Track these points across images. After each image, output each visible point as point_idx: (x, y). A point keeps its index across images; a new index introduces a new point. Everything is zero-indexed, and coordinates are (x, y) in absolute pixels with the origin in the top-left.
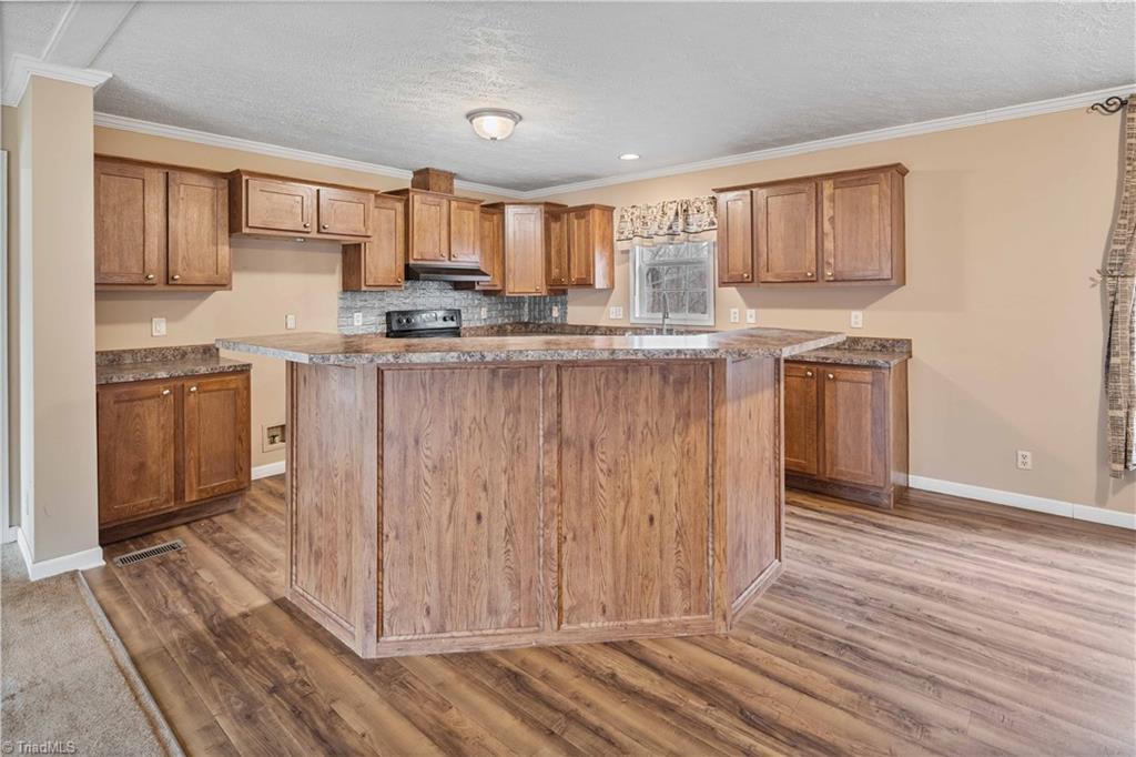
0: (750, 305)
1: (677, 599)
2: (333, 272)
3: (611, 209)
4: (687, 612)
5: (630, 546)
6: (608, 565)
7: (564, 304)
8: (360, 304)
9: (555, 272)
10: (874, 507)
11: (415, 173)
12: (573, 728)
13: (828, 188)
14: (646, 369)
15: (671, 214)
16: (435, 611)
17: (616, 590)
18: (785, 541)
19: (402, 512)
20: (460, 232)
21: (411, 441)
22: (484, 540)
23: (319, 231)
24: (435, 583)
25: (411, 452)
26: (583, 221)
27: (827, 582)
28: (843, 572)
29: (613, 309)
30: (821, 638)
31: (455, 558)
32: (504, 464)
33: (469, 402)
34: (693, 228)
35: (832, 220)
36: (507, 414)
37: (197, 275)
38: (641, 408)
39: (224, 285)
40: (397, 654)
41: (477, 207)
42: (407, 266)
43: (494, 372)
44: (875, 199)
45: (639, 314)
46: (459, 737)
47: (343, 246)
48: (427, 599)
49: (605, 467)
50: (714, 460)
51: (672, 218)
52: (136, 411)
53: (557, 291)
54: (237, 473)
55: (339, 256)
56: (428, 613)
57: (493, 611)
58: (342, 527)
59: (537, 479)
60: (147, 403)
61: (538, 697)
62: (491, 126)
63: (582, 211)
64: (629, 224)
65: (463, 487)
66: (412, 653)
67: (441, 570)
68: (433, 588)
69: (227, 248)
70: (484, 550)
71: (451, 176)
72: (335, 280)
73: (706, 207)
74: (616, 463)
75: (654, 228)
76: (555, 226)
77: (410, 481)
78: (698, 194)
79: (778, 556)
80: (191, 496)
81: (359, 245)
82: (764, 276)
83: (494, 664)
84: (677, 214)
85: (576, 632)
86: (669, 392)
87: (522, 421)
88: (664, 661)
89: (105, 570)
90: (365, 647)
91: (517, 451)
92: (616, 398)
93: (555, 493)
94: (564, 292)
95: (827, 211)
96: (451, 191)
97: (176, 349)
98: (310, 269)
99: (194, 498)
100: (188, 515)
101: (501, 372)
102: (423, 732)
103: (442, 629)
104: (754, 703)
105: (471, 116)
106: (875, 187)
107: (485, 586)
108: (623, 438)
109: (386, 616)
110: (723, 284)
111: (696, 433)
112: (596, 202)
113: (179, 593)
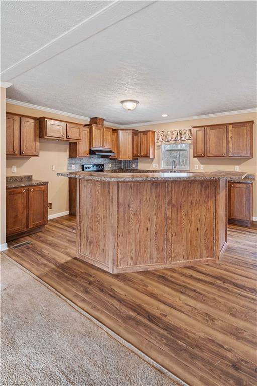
0: (202, 164)
1: (205, 252)
2: (66, 151)
3: (155, 132)
4: (207, 257)
5: (191, 237)
6: (185, 243)
7: (137, 163)
8: (74, 162)
9: (135, 153)
10: (246, 226)
11: (91, 119)
12: (187, 290)
13: (230, 127)
14: (197, 183)
15: (176, 134)
16: (134, 258)
17: (187, 251)
18: (228, 238)
19: (124, 228)
20: (106, 139)
21: (127, 206)
22: (149, 236)
23: (67, 138)
24: (134, 249)
25: (127, 209)
26: (146, 136)
27: (241, 248)
28: (245, 245)
29: (154, 165)
30: (247, 264)
31: (140, 242)
32: (155, 212)
33: (144, 193)
34: (183, 139)
35: (231, 137)
36: (156, 197)
37: (29, 152)
38: (195, 195)
39: (36, 156)
40: (123, 272)
41: (111, 130)
42: (90, 150)
43: (152, 184)
44: (246, 131)
45: (163, 166)
46: (154, 294)
47: (70, 143)
48: (131, 255)
49: (184, 213)
50: (216, 211)
51: (176, 135)
52: (15, 197)
53: (135, 158)
54: (44, 219)
55: (68, 146)
56: (132, 259)
57: (151, 258)
58: (101, 233)
59: (164, 217)
60: (18, 195)
61: (173, 283)
62: (130, 105)
63: (146, 132)
64: (161, 137)
65: (142, 220)
66: (127, 272)
67: (136, 246)
68: (133, 252)
69: (38, 143)
70: (149, 239)
71: (103, 120)
72: (67, 154)
73: (188, 132)
74: (188, 212)
75: (169, 139)
76: (135, 137)
77: (127, 218)
78: (185, 128)
79: (226, 241)
80: (30, 226)
81: (76, 143)
82: (209, 154)
83: (154, 274)
84: (178, 134)
85: (176, 264)
86: (203, 190)
87: (160, 199)
88: (205, 272)
89: (8, 251)
90: (113, 270)
91: (159, 208)
92: (188, 192)
93: (170, 221)
94: (137, 159)
95: (230, 135)
96: (103, 125)
97: (20, 177)
98: (59, 151)
99: (31, 227)
100: (28, 233)
101: (154, 184)
102: (143, 293)
103: (136, 264)
104: (236, 281)
105: (122, 102)
106: (246, 128)
107: (149, 251)
108: (189, 204)
109: (119, 260)
110: (194, 157)
111: (211, 202)
112: (150, 129)
113: (40, 257)
